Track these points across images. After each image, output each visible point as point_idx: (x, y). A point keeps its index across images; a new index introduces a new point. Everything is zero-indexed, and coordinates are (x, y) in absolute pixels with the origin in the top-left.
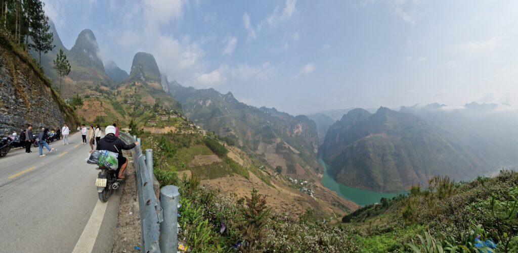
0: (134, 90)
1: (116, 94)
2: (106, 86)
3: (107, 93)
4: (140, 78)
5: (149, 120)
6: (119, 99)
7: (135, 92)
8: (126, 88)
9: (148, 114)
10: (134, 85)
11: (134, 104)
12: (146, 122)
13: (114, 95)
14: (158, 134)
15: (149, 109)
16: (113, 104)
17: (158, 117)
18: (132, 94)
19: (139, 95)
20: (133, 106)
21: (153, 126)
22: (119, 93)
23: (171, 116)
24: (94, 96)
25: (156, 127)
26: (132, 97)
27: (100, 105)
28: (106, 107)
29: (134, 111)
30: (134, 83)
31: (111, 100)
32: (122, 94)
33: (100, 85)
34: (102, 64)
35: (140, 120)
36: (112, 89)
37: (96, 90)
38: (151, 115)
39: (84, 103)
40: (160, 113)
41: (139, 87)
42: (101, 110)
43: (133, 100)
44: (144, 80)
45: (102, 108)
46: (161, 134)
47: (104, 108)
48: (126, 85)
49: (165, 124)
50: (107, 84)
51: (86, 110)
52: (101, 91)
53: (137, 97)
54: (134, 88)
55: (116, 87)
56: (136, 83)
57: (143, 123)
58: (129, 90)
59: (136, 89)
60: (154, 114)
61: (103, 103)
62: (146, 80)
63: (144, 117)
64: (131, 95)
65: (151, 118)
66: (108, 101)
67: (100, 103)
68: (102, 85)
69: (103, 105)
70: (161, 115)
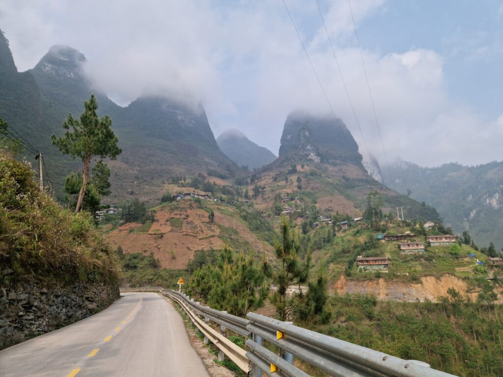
0: (296, 184)
1: (251, 193)
2: (223, 177)
3: (225, 191)
4: (307, 155)
5: (360, 257)
6: (260, 205)
7: (299, 187)
8: (275, 179)
9: (349, 237)
10: (294, 171)
11: (301, 215)
12: (351, 263)
13: (246, 197)
14: (405, 305)
15: (350, 226)
16: (245, 218)
17: (389, 248)
18: (289, 191)
19: (308, 195)
20: (299, 221)
21: (378, 276)
22: (257, 192)
23: (434, 243)
24: (188, 197)
25: (391, 278)
26: (292, 199)
27: (207, 220)
28: (227, 225)
29: (305, 232)
30: (295, 166)
31: (238, 207)
32: (268, 193)
33: (206, 175)
34: (211, 134)
35: (326, 258)
36: (240, 183)
37: (195, 185)
38: (362, 239)
39: (158, 216)
40: (392, 232)
41: (306, 176)
42: (211, 234)
43: (297, 206)
44: (317, 160)
45: (213, 227)
46: (416, 305)
47: (220, 226)
48: (273, 174)
49: (419, 268)
50: (226, 173)
51: (162, 236)
52: (209, 188)
53: (306, 199)
54: (294, 178)
55: (249, 180)
56: (299, 168)
57: (343, 267)
58: (283, 183)
59: (299, 180)
60: (371, 238)
61: (216, 213)
62: (322, 161)
63: (339, 249)
64: (288, 194)
65: (365, 248)
66: (231, 209)
67: (207, 214)
68: (210, 174)
69: (216, 219)
70: (398, 238)
